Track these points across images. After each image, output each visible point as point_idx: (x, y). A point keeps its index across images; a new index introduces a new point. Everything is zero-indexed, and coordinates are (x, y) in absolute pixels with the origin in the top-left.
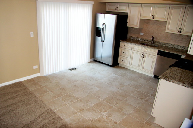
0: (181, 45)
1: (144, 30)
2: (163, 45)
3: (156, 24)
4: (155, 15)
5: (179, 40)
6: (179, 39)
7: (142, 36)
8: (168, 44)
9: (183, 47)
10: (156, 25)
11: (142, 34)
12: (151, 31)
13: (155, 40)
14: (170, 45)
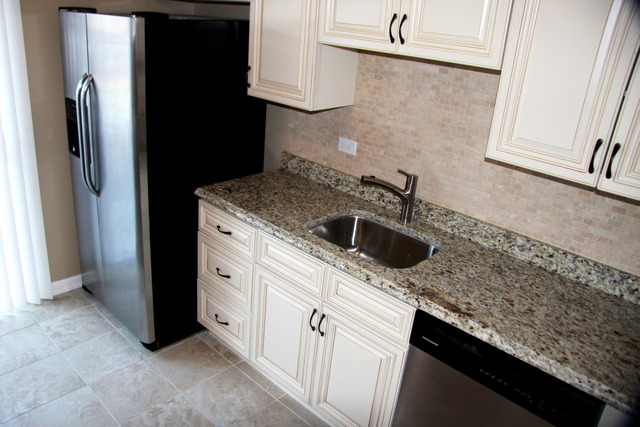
0: (603, 261)
1: (361, 121)
2: (477, 239)
3: (433, 87)
4: (411, 19)
5: (590, 222)
6: (589, 215)
7: (349, 156)
8: (508, 235)
9: (625, 276)
10: (433, 93)
11: (349, 146)
12: (403, 132)
13: (421, 193)
14: (522, 248)
